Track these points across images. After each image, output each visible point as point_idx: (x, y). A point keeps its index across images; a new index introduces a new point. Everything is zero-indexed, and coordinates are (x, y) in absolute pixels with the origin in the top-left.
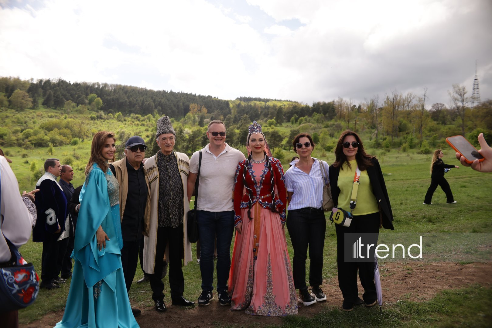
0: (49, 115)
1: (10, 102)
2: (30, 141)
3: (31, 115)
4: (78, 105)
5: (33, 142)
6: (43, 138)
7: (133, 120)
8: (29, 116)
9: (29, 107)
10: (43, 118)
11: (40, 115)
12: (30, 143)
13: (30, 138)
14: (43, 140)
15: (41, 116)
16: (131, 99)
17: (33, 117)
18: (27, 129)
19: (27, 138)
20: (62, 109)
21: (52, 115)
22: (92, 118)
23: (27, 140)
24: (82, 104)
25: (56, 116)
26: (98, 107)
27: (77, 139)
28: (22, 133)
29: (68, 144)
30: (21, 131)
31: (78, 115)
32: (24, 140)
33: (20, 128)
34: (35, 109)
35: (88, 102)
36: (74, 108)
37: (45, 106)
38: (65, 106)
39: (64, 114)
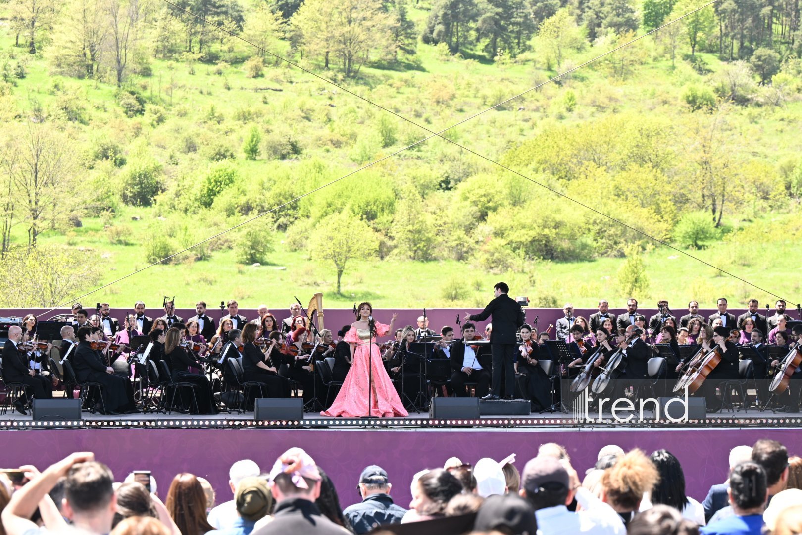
0: (485, 98)
1: (295, 40)
2: (499, 234)
3: (400, 98)
4: (592, 35)
5: (515, 236)
6: (559, 218)
8: (398, 101)
9: (374, 57)
10: (461, 111)
11: (444, 95)
12: (503, 242)
13: (494, 220)
14: (557, 226)
15: (451, 102)
17: (418, 107)
18: (467, 175)
19: (483, 217)
20: (525, 62)
21: (500, 99)
22: (693, 102)
23: (484, 229)
24: (617, 26)
25: (521, 99)
26: (694, 42)
27: (705, 218)
28: (455, 195)
29: (667, 242)
30: (446, 185)
31: (619, 89)
32: (469, 229)
33: (437, 173)
34: (409, 67)
35: (639, 14)
36: (579, 49)
37: (443, 46)
38: (535, 41)
39: (551, 88)
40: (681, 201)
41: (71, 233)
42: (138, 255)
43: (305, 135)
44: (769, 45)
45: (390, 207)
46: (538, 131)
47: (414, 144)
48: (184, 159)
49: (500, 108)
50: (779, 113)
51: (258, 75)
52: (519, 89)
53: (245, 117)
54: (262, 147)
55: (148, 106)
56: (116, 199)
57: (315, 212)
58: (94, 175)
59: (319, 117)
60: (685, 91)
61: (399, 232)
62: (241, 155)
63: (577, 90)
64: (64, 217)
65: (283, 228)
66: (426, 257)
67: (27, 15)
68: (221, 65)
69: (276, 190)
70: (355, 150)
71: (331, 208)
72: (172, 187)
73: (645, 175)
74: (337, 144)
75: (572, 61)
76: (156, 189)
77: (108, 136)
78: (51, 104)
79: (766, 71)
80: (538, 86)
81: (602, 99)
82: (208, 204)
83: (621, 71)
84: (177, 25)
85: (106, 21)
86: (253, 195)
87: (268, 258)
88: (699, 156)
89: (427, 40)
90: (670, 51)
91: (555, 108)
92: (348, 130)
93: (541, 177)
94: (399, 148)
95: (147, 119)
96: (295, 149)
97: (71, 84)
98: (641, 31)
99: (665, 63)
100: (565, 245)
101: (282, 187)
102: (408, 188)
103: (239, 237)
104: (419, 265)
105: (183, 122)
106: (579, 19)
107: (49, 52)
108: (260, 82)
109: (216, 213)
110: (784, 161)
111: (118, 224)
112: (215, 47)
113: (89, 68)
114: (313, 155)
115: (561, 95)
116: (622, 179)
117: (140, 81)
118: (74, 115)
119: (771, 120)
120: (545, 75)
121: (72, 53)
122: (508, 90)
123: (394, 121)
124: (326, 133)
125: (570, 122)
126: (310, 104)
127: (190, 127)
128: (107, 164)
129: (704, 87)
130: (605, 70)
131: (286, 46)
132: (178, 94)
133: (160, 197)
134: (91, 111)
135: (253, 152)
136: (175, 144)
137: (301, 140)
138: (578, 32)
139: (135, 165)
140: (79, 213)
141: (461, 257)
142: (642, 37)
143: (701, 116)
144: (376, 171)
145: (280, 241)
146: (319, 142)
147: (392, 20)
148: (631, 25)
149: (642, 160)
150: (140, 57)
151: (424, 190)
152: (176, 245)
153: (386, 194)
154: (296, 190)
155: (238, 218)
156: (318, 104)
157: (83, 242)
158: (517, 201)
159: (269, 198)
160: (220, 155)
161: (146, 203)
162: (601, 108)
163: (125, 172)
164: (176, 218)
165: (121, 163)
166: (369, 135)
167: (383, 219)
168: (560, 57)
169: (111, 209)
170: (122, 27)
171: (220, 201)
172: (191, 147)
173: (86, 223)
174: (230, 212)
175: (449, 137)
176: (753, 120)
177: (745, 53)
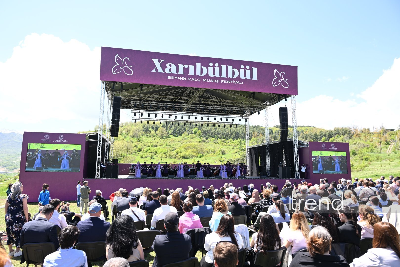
0: (177, 141)
1: (156, 134)
2: (179, 156)
4: (188, 134)
5: (181, 156)
7: (222, 142)
8: (168, 141)
9: (165, 136)
10: (175, 142)
11: (173, 140)
13: (178, 154)
14: (185, 155)
16: (217, 129)
18: (176, 149)
19: (177, 154)
20: (181, 137)
21: (179, 141)
22: (199, 142)
23: (177, 155)
24: (191, 133)
25: (181, 141)
26: (199, 135)
27: (201, 154)
28: (174, 151)
29: (197, 157)
30: (173, 150)
31: (191, 140)
32: (176, 155)
33: (172, 149)
34: (169, 137)
35: (193, 132)
36: (187, 136)
37: (172, 135)
38: (182, 135)
39: (184, 140)
40: (199, 152)
41: (131, 155)
42: (139, 157)
43: (158, 144)
44: (207, 136)
45: (167, 153)
46: (183, 145)
47: (170, 146)
48: (144, 147)
49: (179, 142)
50: (208, 143)
51: (152, 138)
52: (181, 140)
53: (151, 142)
54: (153, 146)
55: (140, 141)
56: (136, 151)
57: (159, 153)
58: (134, 148)
59: (159, 143)
60: (198, 141)
61: (168, 155)
62: (151, 146)
63: (187, 140)
64: (131, 153)
65: (155, 155)
66: (171, 158)
67: (127, 131)
68: (148, 137)
69: (154, 150)
70: (163, 146)
71: (161, 153)
72: (143, 150)
73: (195, 150)
74: (161, 146)
75: (186, 137)
76: (141, 150)
77: (136, 144)
78: (129, 141)
79: (207, 139)
80: (183, 140)
81: (190, 141)
82: (147, 152)
83: (192, 138)
84: (143, 132)
85: (136, 131)
86: (152, 151)
87: (154, 158)
88: (200, 148)
89: (171, 135)
90: (197, 136)
91: (185, 142)
92: (162, 144)
93: (184, 149)
94: (168, 146)
95: (140, 142)
96: (157, 146)
97: (132, 138)
98: (194, 134)
99: (196, 138)
100: (186, 157)
101: (155, 150)
102: (169, 150)
103: (150, 156)
104: (170, 159)
105: (144, 143)
106: (187, 133)
107: (129, 135)
108: (153, 139)
109: (148, 153)
110: (209, 148)
111: (137, 154)
112: (148, 135)
113: (134, 137)
114: (159, 147)
115: (185, 141)
116: (192, 150)
117: (139, 138)
118: (132, 142)
119: (208, 144)
120: (183, 139)
121: (132, 135)
122: (180, 140)
123: (168, 143)
124: (160, 144)
125: (186, 144)
126: (158, 141)
127: (145, 143)
128: (136, 147)
129: (201, 140)
130: (190, 138)
131: (155, 135)
132: (143, 140)
133: (141, 151)
134: (134, 141)
135: (152, 146)
136: (143, 145)
137: (157, 145)
138: (187, 134)
139: (139, 147)
140: (132, 153)
141: (175, 158)
142: (194, 135)
143: (200, 143)
144: (165, 149)
145: (155, 156)
146: (159, 145)
147: (167, 132)
148: (193, 134)
149: (194, 148)
150: (139, 136)
151: (171, 151)
152: (143, 156)
153: (167, 151)
154: (157, 151)
155: (150, 153)
156: (159, 141)
157: (133, 156)
158: (181, 152)
159: (154, 151)
160: (148, 146)
161: (140, 151)
162: (190, 142)
163: (138, 148)
164: (143, 153)
165: (137, 147)
166: (165, 145)
167: (166, 154)
168: (185, 137)
169: (136, 152)
170: (138, 132)
171: (148, 151)
172: (145, 145)
173: (133, 154)
174: (149, 153)
175: (174, 145)
176: (206, 144)
177: (205, 137)
